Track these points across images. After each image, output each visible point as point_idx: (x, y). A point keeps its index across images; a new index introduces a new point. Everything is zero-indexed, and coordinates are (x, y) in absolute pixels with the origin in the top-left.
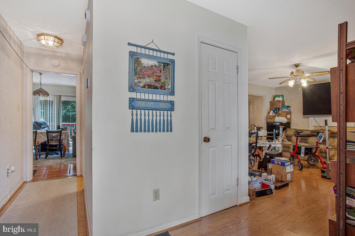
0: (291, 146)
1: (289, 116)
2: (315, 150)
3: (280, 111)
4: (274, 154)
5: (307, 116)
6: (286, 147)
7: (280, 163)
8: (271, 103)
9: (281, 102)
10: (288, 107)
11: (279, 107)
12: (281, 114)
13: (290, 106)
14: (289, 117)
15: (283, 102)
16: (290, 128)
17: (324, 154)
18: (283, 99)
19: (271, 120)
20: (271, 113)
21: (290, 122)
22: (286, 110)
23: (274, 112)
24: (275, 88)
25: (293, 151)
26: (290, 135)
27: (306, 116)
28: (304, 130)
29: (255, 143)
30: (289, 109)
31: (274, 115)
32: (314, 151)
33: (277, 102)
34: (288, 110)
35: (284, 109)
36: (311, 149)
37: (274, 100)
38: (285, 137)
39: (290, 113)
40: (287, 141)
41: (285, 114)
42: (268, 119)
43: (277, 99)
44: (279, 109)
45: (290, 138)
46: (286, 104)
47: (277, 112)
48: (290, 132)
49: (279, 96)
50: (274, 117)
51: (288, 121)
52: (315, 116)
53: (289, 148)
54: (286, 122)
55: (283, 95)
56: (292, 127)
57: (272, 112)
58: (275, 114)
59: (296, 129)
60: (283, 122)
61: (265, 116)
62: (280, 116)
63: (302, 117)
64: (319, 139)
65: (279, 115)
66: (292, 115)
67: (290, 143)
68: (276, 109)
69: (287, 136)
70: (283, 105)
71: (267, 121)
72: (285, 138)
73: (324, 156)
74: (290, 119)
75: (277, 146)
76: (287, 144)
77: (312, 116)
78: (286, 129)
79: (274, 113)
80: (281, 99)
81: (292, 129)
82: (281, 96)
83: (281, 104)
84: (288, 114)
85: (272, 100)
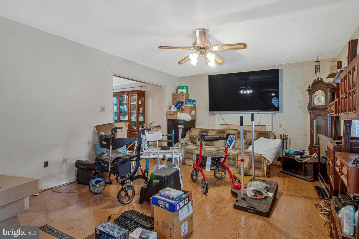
0: (194, 151)
1: (193, 112)
2: (224, 158)
3: (183, 105)
4: (165, 177)
5: (214, 112)
6: (189, 153)
7: (167, 206)
8: (173, 95)
9: (185, 95)
10: (193, 101)
11: (183, 101)
12: (185, 110)
13: (195, 101)
14: (193, 114)
15: (187, 95)
16: (195, 127)
17: (232, 161)
18: (187, 91)
19: (172, 117)
20: (173, 109)
21: (195, 120)
22: (190, 105)
23: (176, 106)
24: (179, 77)
25: (197, 163)
26: (194, 137)
27: (212, 113)
28: (210, 129)
29: (136, 156)
30: (194, 103)
31: (176, 110)
32: (222, 160)
33: (180, 94)
34: (192, 105)
35: (188, 103)
36: (219, 158)
37: (177, 92)
38: (188, 139)
39: (195, 109)
40: (191, 143)
41: (189, 110)
42: (168, 116)
43: (180, 91)
44: (182, 103)
45: (194, 140)
46: (191, 98)
47: (179, 107)
48: (195, 132)
49: (183, 88)
50: (176, 113)
51: (192, 118)
52: (221, 112)
53: (192, 154)
54: (190, 120)
55: (187, 87)
56: (197, 126)
57: (173, 107)
58: (178, 109)
59: (201, 129)
60: (186, 120)
61: (166, 112)
62: (183, 113)
63: (208, 114)
64: (229, 145)
65: (182, 111)
66: (197, 111)
67: (194, 148)
68: (179, 103)
69: (191, 138)
70: (187, 99)
71: (168, 119)
72: (189, 141)
73: (232, 164)
74: (195, 116)
75: (174, 156)
76: (190, 149)
77: (219, 112)
78: (190, 128)
79: (175, 108)
80: (184, 91)
81: (197, 128)
82: (185, 88)
83: (184, 97)
84: (193, 110)
85: (175, 92)
